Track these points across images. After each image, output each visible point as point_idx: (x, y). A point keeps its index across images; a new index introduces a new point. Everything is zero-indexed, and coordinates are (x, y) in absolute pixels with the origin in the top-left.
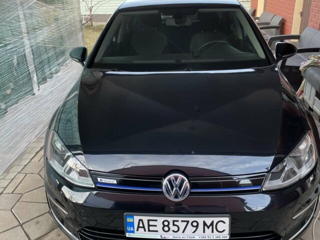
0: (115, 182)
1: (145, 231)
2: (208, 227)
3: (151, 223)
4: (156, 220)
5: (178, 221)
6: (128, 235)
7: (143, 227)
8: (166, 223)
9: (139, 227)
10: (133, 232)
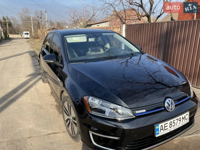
0: (145, 111)
1: (163, 130)
2: (184, 119)
3: (166, 125)
4: (167, 123)
5: (175, 120)
6: (157, 136)
7: (163, 129)
8: (171, 123)
9: (161, 129)
10: (158, 133)
